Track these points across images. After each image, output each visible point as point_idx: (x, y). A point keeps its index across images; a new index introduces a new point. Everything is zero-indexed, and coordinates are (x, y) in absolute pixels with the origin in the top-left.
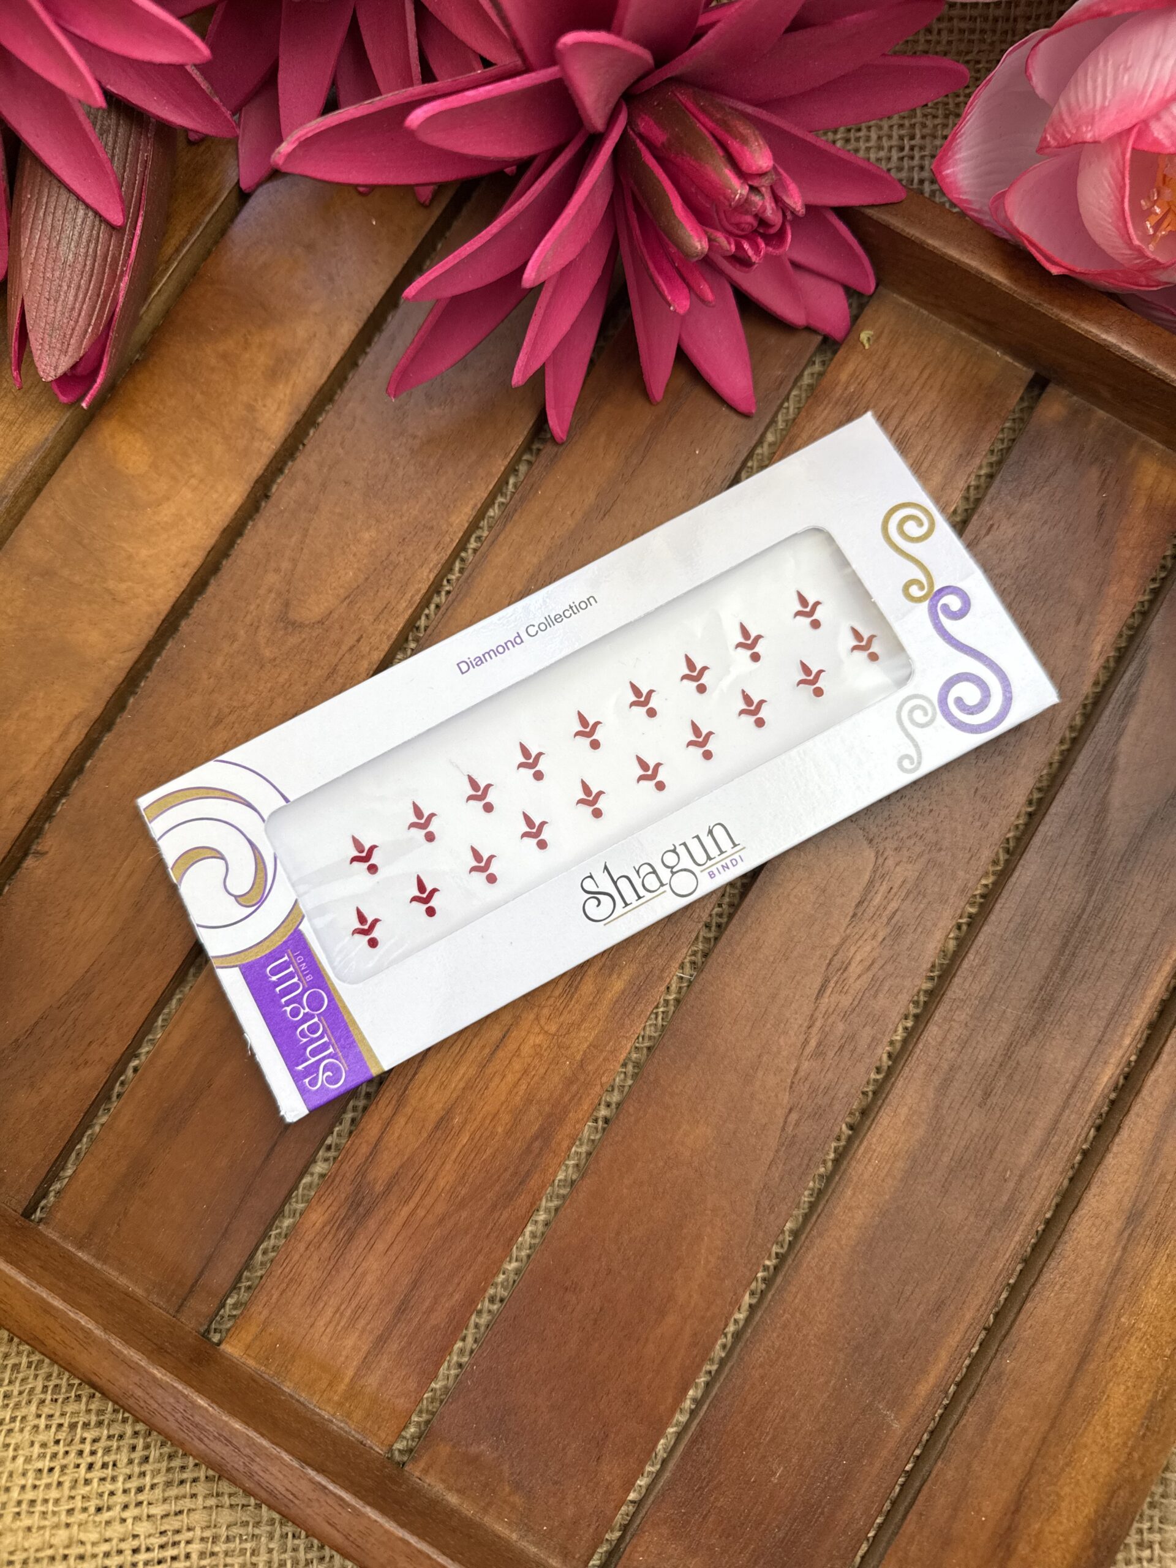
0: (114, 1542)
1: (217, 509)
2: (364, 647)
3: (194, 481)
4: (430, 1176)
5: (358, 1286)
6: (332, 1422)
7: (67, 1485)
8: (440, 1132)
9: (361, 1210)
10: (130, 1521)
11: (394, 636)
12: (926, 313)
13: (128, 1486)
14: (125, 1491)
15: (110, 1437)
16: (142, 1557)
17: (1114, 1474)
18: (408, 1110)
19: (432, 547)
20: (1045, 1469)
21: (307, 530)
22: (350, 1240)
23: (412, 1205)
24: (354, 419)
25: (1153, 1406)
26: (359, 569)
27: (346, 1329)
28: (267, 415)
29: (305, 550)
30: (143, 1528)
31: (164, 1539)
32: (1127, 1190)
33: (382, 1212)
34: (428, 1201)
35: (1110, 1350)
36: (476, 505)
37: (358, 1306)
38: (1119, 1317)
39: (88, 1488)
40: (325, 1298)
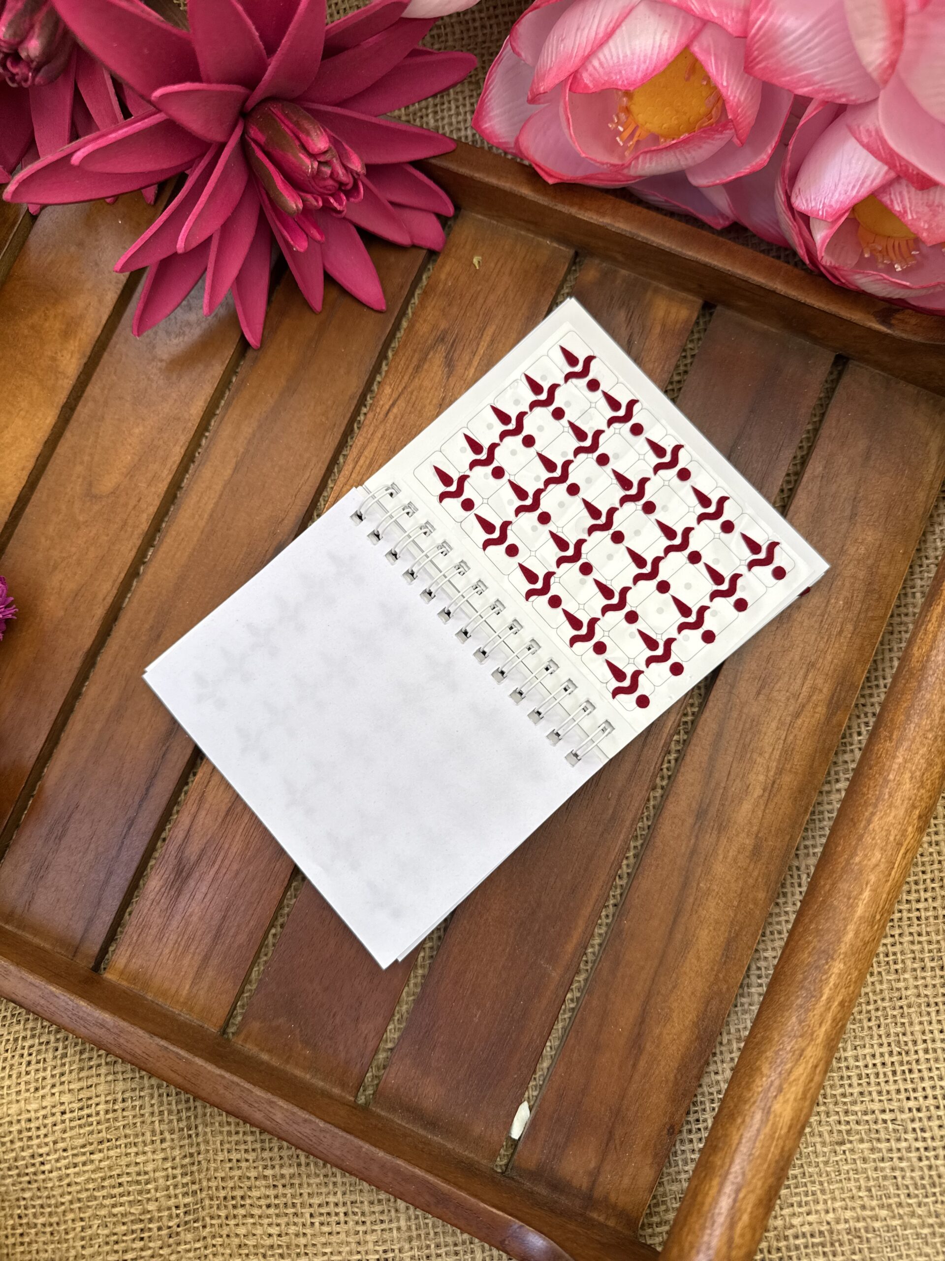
0: (49, 1108)
1: (39, 429)
2: (143, 505)
3: (22, 413)
4: (226, 846)
5: (187, 924)
6: (180, 1015)
7: (14, 1076)
8: (229, 817)
9: (184, 874)
10: (57, 1094)
11: (162, 495)
12: (495, 222)
13: (54, 1073)
14: (53, 1076)
15: (41, 1044)
16: (67, 1116)
17: (707, 990)
18: (207, 806)
19: (180, 432)
20: (659, 992)
21: (98, 434)
22: (178, 895)
23: (216, 866)
24: (121, 355)
25: (729, 943)
26: (134, 454)
27: (183, 953)
28: (64, 362)
29: (98, 447)
30: (65, 1098)
31: (80, 1105)
32: (694, 797)
33: (197, 874)
34: (227, 862)
35: (695, 907)
36: (206, 399)
37: (189, 938)
38: (698, 884)
39: (29, 1077)
40: (167, 935)
